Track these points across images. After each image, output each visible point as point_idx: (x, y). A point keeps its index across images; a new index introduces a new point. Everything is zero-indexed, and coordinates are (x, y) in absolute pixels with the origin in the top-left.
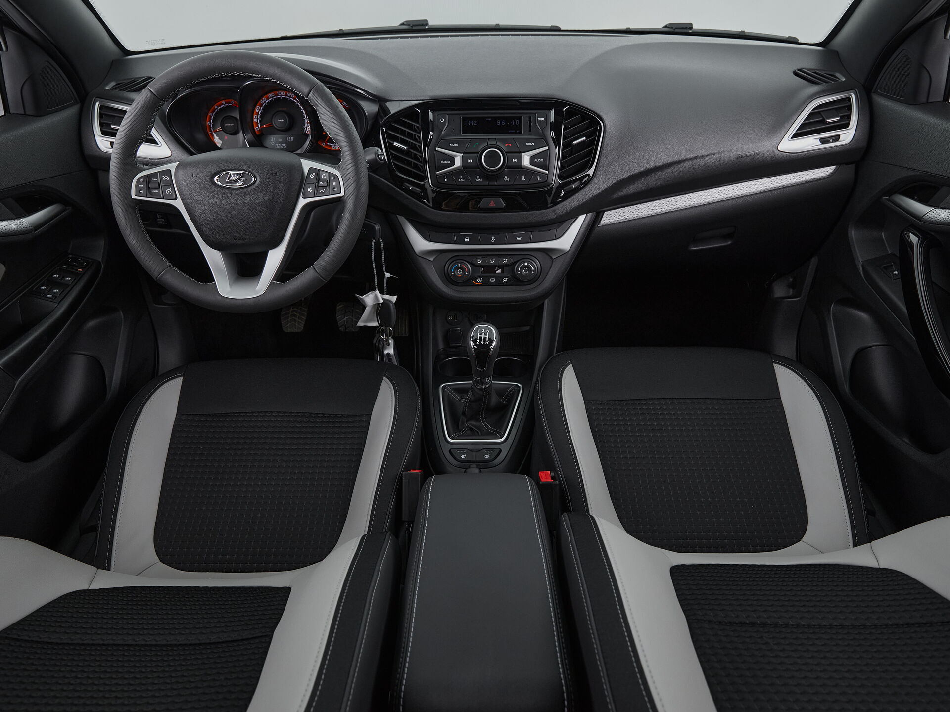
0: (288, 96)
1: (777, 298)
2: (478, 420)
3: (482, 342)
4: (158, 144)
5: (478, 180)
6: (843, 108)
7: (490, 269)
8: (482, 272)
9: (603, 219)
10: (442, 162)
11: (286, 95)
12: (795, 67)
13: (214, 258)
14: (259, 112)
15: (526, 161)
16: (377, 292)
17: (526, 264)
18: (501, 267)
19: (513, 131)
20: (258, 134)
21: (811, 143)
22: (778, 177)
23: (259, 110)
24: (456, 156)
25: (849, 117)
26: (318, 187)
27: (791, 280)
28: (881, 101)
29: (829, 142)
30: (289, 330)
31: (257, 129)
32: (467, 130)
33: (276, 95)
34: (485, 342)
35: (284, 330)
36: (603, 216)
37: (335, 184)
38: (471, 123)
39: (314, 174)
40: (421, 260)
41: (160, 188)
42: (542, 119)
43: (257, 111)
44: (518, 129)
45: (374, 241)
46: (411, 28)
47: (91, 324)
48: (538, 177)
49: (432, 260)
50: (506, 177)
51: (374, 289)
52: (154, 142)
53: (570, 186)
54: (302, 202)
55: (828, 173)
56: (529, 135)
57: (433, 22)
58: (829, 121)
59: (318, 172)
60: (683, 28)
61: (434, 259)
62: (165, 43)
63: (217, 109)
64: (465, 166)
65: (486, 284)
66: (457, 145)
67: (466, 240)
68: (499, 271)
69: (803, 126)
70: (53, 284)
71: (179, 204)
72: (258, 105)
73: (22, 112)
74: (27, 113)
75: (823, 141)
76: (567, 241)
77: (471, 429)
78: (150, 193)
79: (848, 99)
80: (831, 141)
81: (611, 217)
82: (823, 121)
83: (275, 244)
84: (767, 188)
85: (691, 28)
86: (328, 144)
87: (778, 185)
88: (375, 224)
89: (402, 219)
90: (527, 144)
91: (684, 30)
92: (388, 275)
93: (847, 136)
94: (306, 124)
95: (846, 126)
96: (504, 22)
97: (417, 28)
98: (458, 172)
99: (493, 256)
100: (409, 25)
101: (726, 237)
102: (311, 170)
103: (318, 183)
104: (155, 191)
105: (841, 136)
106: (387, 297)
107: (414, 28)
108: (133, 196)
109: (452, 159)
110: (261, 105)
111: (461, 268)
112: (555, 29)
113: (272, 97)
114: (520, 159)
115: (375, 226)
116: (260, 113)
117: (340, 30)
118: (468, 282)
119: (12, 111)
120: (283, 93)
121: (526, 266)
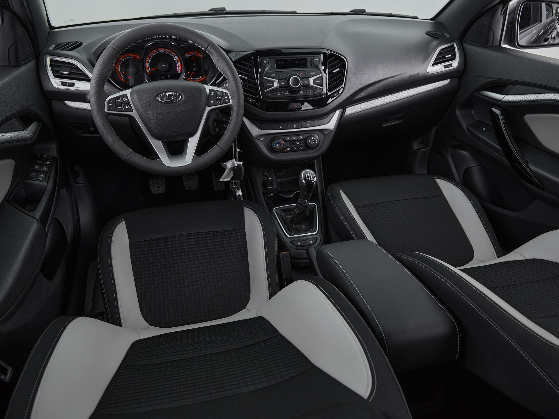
0: (166, 51)
1: (415, 150)
2: (299, 224)
3: (309, 179)
5: (287, 94)
6: (451, 50)
7: (293, 142)
8: (289, 145)
9: (346, 112)
10: (267, 84)
11: (164, 51)
12: (426, 31)
13: (157, 145)
14: (148, 61)
15: (311, 81)
17: (313, 138)
18: (298, 141)
19: (303, 66)
20: (149, 74)
21: (440, 68)
22: (426, 86)
23: (149, 60)
24: (275, 81)
25: (455, 55)
26: (216, 100)
27: (421, 140)
28: (466, 46)
29: (448, 67)
31: (148, 71)
32: (279, 66)
33: (159, 51)
34: (310, 179)
35: (153, 193)
36: (346, 110)
37: (226, 97)
38: (280, 63)
39: (213, 92)
40: (256, 140)
41: (122, 105)
42: (317, 59)
44: (305, 65)
46: (216, 12)
48: (318, 90)
50: (301, 91)
51: (233, 159)
53: (334, 95)
54: (208, 109)
55: (447, 83)
56: (311, 68)
57: (228, 9)
58: (447, 57)
59: (215, 91)
60: (361, 12)
61: (263, 139)
63: (122, 60)
64: (280, 87)
65: (292, 151)
66: (275, 75)
67: (281, 127)
68: (298, 143)
69: (436, 59)
70: (38, 172)
71: (134, 114)
72: (148, 57)
73: (8, 65)
74: (11, 65)
75: (446, 67)
76: (331, 124)
77: (296, 229)
78: (116, 108)
79: (453, 46)
80: (449, 66)
81: (351, 110)
82: (444, 57)
83: (193, 134)
84: (421, 91)
85: (365, 12)
86: (191, 78)
87: (426, 90)
90: (311, 73)
91: (362, 12)
92: (238, 150)
93: (455, 64)
94: (178, 67)
95: (454, 59)
96: (267, 9)
97: (219, 12)
98: (276, 90)
99: (294, 135)
100: (215, 11)
101: (399, 119)
102: (211, 91)
103: (216, 98)
104: (119, 107)
105: (453, 64)
106: (238, 163)
107: (218, 12)
108: (106, 111)
109: (273, 82)
110: (150, 57)
111: (279, 143)
112: (294, 13)
113: (156, 52)
114: (309, 81)
117: (175, 13)
118: (283, 151)
120: (163, 50)
121: (313, 139)
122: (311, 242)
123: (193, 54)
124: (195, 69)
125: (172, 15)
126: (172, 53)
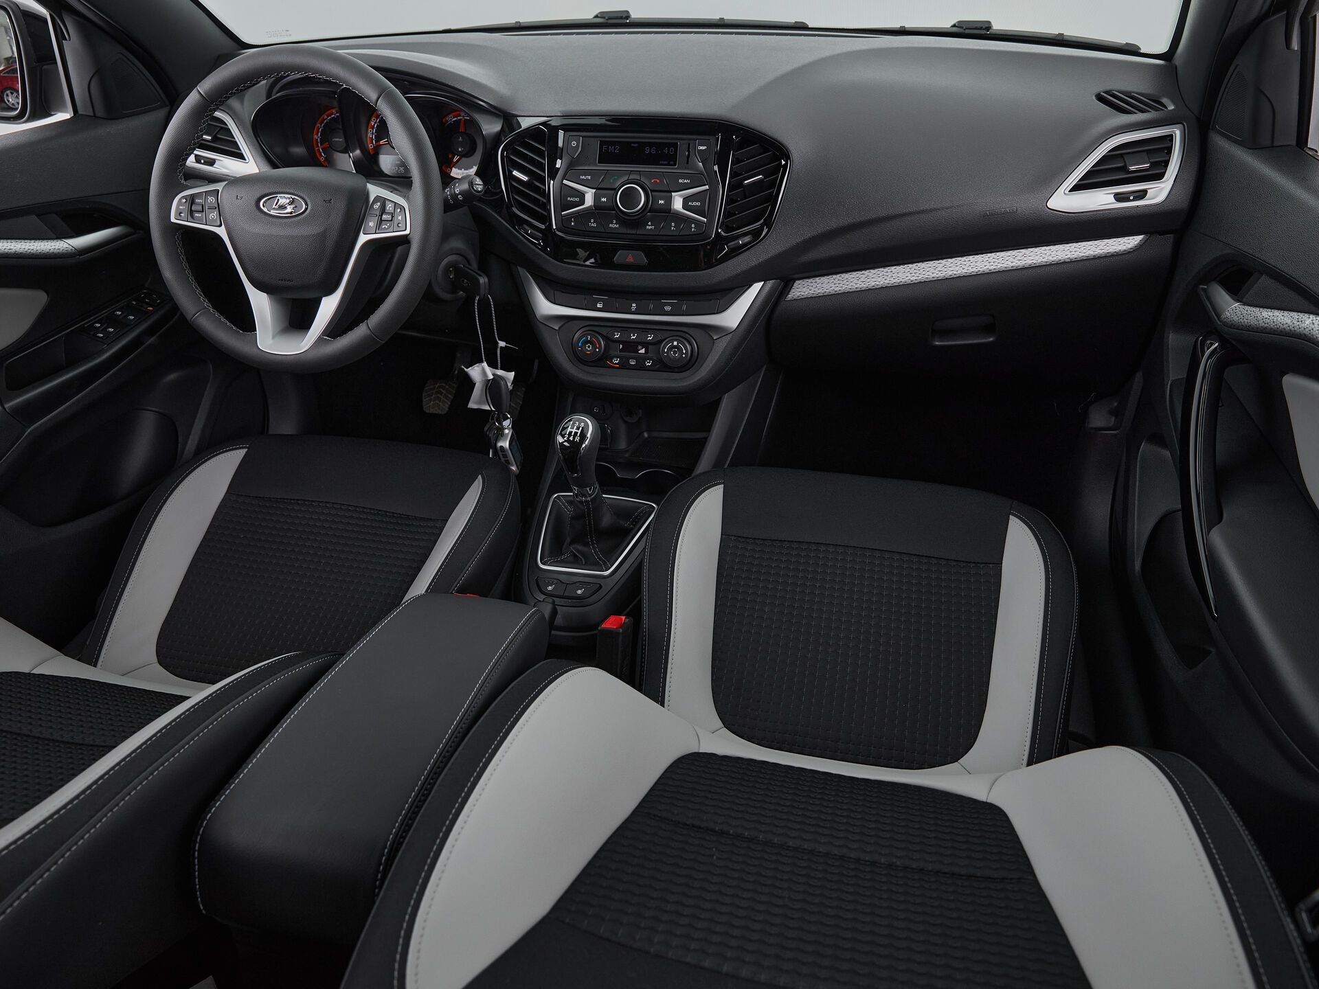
1: (1092, 428)
3: (571, 438)
4: (245, 160)
5: (614, 225)
6: (1158, 152)
7: (631, 347)
8: (621, 350)
9: (793, 291)
10: (569, 199)
13: (260, 302)
14: (374, 125)
15: (678, 204)
16: (485, 364)
17: (675, 343)
18: (646, 345)
19: (665, 162)
20: (371, 152)
21: (1101, 200)
22: (1052, 247)
23: (375, 123)
24: (587, 192)
25: (1166, 163)
26: (381, 221)
27: (1116, 404)
28: (1220, 143)
29: (1128, 200)
30: (432, 411)
31: (371, 146)
32: (605, 158)
34: (574, 438)
35: (424, 409)
36: (792, 286)
37: (400, 218)
38: (611, 148)
39: (379, 204)
40: (541, 325)
41: (203, 211)
42: (704, 148)
43: (373, 123)
44: (671, 160)
45: (477, 298)
46: (606, 21)
47: (172, 376)
48: (693, 226)
49: (557, 328)
50: (650, 223)
51: (483, 362)
52: (241, 156)
53: (736, 242)
54: (363, 239)
55: (1130, 246)
56: (686, 169)
57: (636, 15)
58: (1132, 168)
59: (383, 201)
61: (560, 328)
62: (290, 35)
63: (326, 119)
64: (598, 206)
65: (624, 366)
66: (589, 177)
67: (599, 306)
68: (643, 351)
69: (1089, 175)
70: (111, 320)
71: (222, 232)
72: (374, 115)
73: (92, 114)
74: (97, 115)
75: (1119, 197)
76: (734, 316)
77: (575, 555)
78: (192, 216)
79: (1170, 138)
80: (1132, 198)
81: (804, 289)
82: (1124, 169)
83: (330, 290)
84: (1035, 262)
85: (988, 29)
87: (1050, 258)
88: (480, 276)
89: (522, 272)
90: (680, 181)
92: (502, 344)
93: (1158, 192)
95: (1159, 177)
97: (616, 22)
98: (588, 213)
99: (634, 330)
100: (604, 18)
101: (988, 329)
102: (378, 199)
103: (381, 216)
104: (197, 215)
105: (1149, 191)
106: (500, 372)
107: (610, 21)
108: (173, 220)
109: (582, 196)
111: (590, 342)
112: (801, 27)
114: (669, 201)
115: (479, 277)
117: (516, 22)
118: (601, 361)
119: (80, 112)
121: (675, 347)
122: (579, 592)
123: (463, 116)
124: (460, 150)
125: (512, 26)
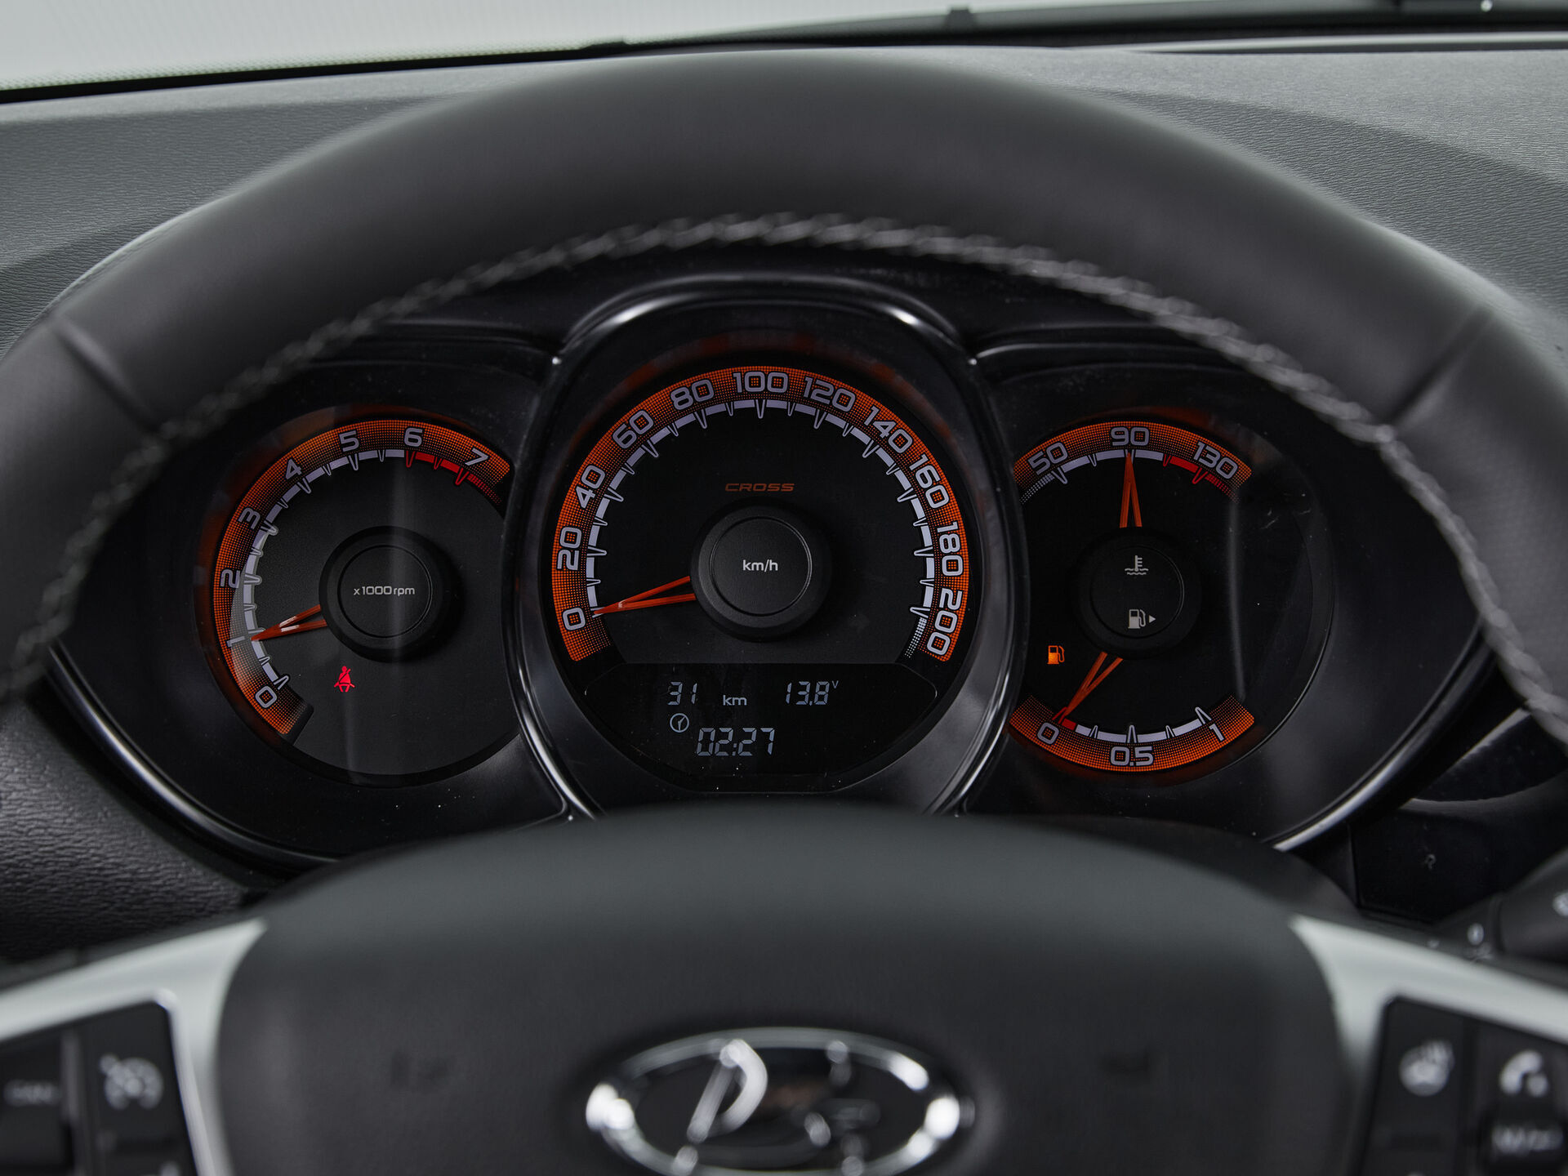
0: (808, 402)
11: (794, 396)
14: (594, 503)
20: (576, 653)
23: (600, 493)
31: (571, 620)
33: (727, 393)
43: (585, 497)
63: (297, 479)
72: (592, 455)
86: (1082, 730)
94: (929, 592)
110: (617, 459)
113: (697, 408)
116: (601, 511)
120: (777, 382)
123: (1130, 447)
124: (1134, 623)
126: (885, 428)
